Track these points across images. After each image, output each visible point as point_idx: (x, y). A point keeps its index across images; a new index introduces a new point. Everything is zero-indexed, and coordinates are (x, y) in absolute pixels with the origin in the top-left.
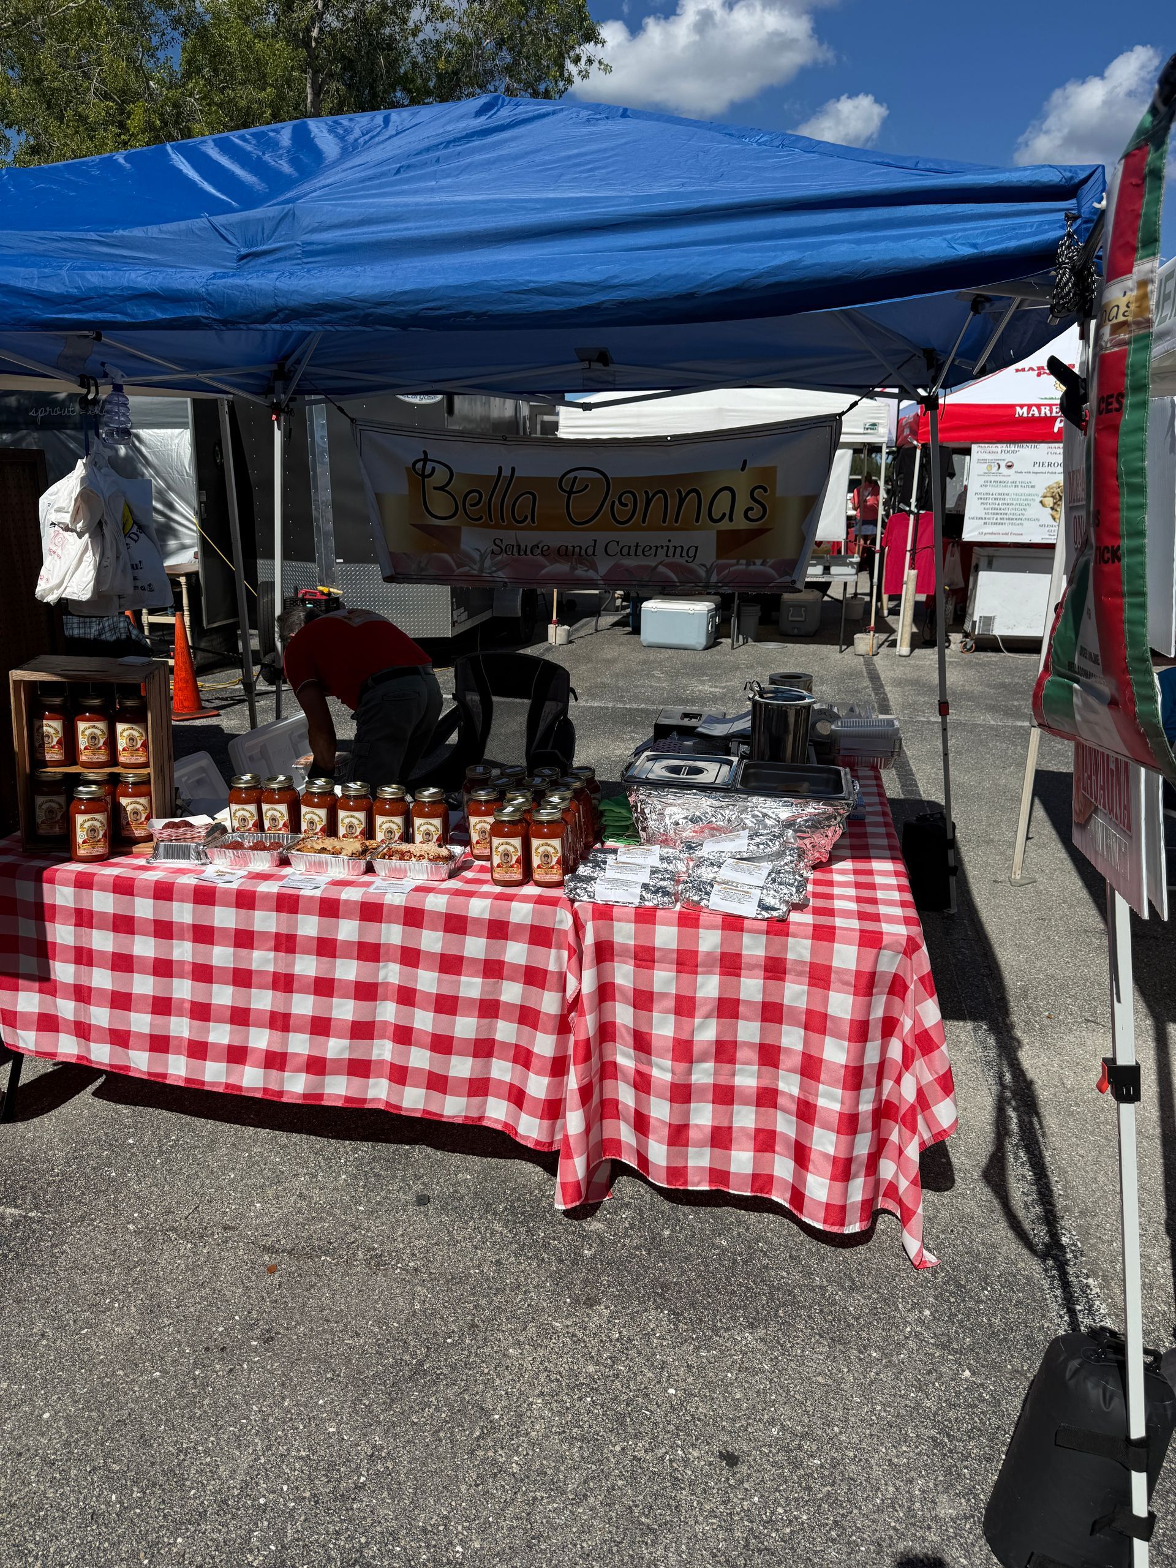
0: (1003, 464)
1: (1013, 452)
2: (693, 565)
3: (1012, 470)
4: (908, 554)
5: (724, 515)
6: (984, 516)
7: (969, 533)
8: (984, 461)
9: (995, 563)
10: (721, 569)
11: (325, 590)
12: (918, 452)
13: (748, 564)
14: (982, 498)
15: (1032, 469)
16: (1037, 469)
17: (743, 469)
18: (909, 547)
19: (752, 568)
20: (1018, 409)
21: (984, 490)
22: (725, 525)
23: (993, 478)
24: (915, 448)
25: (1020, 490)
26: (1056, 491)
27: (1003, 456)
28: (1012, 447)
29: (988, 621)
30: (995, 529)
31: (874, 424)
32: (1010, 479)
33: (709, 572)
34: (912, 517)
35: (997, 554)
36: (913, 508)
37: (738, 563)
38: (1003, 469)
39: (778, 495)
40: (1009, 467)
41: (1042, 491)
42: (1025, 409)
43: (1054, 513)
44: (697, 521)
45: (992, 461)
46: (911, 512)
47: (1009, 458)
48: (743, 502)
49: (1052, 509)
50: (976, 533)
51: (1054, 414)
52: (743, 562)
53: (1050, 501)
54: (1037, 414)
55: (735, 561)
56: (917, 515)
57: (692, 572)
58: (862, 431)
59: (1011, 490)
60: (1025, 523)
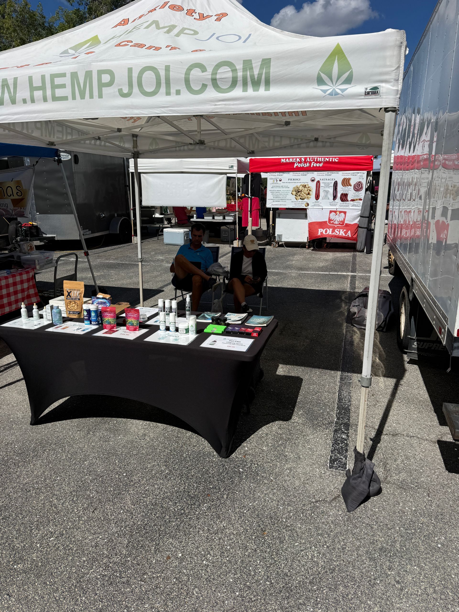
0: (278, 180)
1: (281, 175)
2: (8, 209)
3: (281, 182)
4: (249, 212)
5: (11, 194)
6: (273, 199)
7: (269, 204)
8: (272, 179)
9: (281, 215)
10: (15, 210)
11: (31, 223)
12: (250, 176)
13: (20, 209)
14: (272, 192)
15: (288, 181)
16: (290, 181)
17: (12, 181)
18: (249, 210)
19: (21, 210)
20: (282, 160)
21: (272, 189)
22: (12, 197)
23: (275, 185)
24: (249, 174)
25: (284, 189)
26: (296, 189)
27: (278, 177)
28: (281, 174)
29: (280, 236)
30: (277, 203)
31: (232, 166)
32: (281, 185)
33: (12, 211)
34: (249, 199)
35: (282, 212)
36: (249, 196)
37: (18, 209)
38: (278, 182)
39: (24, 188)
40: (280, 181)
41: (291, 189)
42: (284, 159)
43: (296, 197)
44: (4, 196)
45: (274, 179)
46: (249, 197)
47: (280, 177)
48: (15, 191)
49: (295, 195)
50: (271, 205)
51: (294, 161)
52: (19, 208)
53: (294, 193)
54: (288, 161)
55: (17, 208)
56: (251, 199)
57: (8, 211)
58: (228, 168)
59: (282, 189)
60: (287, 201)
